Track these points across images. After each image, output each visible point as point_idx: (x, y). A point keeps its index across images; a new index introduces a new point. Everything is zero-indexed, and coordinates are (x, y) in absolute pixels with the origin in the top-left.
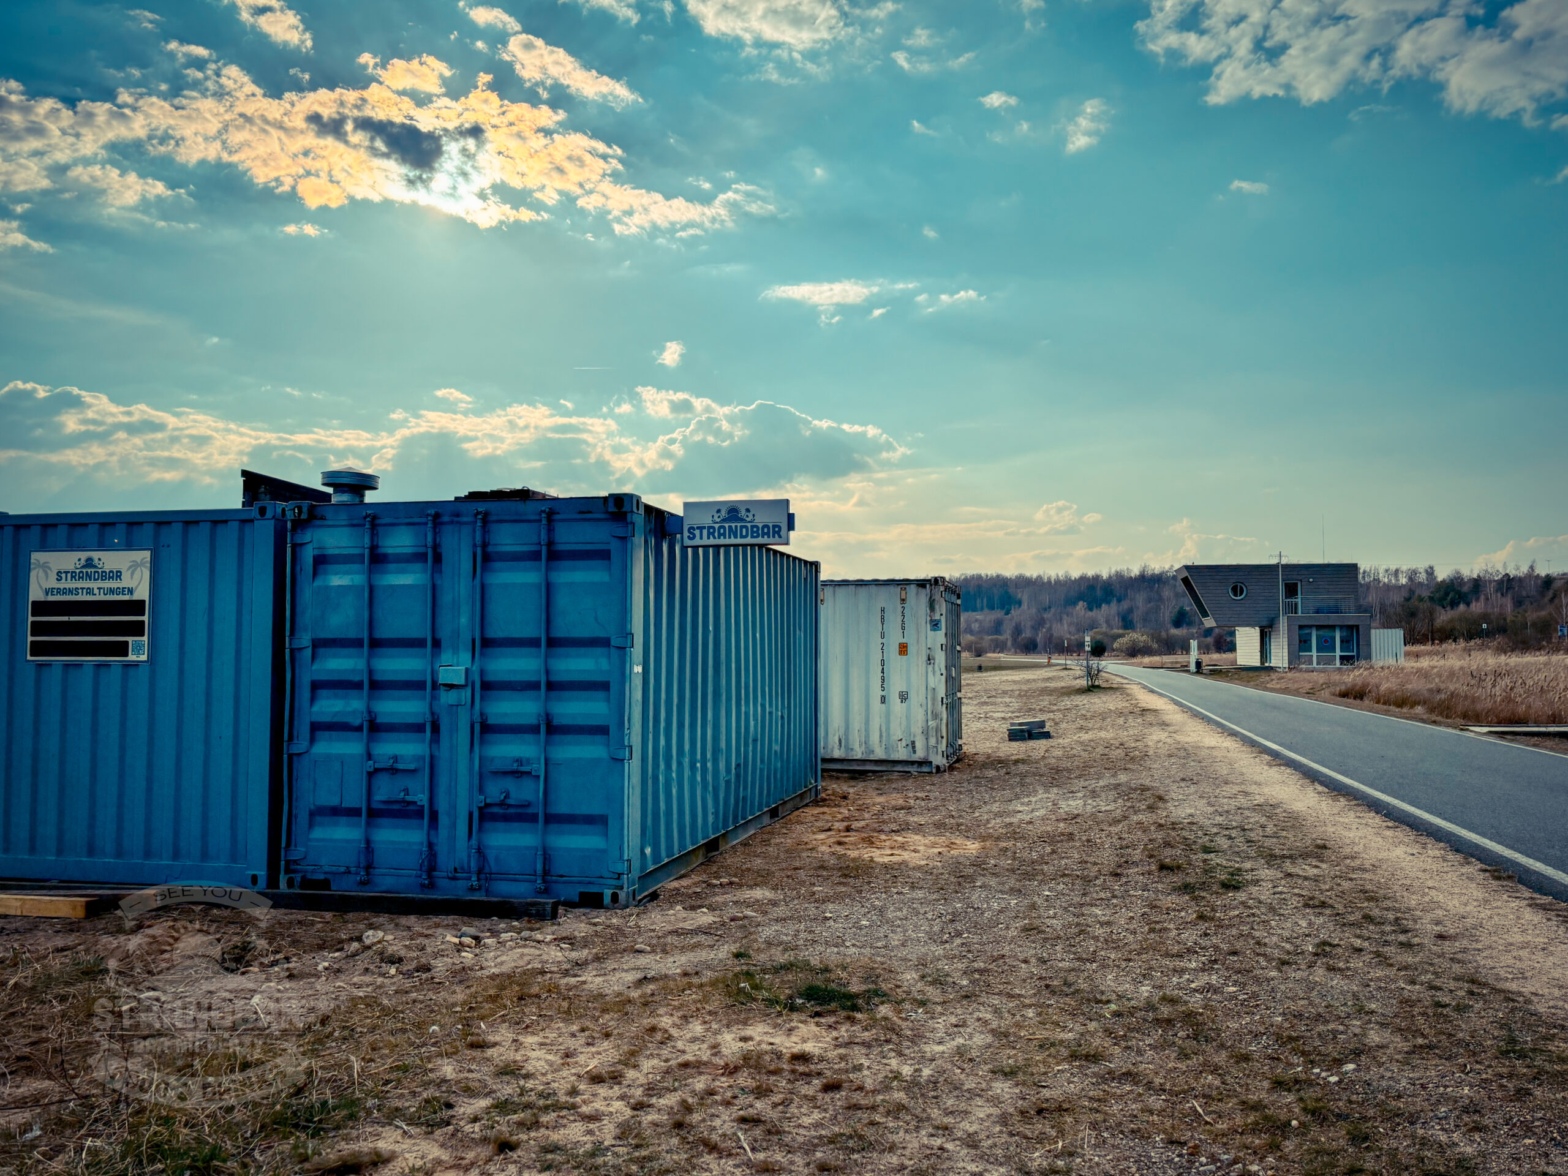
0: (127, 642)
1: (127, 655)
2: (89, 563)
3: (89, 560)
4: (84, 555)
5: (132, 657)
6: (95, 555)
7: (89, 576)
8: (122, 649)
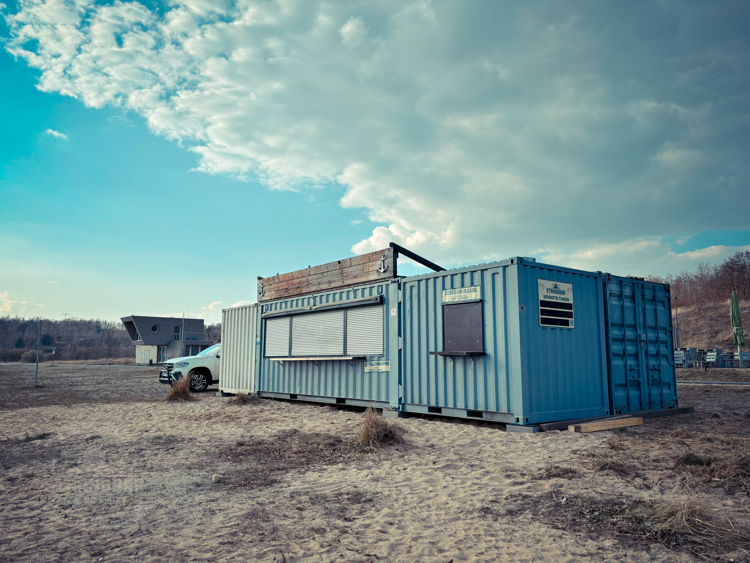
0: (568, 320)
1: (568, 326)
2: (556, 287)
3: (556, 285)
4: (554, 283)
5: (570, 327)
6: (558, 283)
7: (556, 292)
8: (566, 323)
